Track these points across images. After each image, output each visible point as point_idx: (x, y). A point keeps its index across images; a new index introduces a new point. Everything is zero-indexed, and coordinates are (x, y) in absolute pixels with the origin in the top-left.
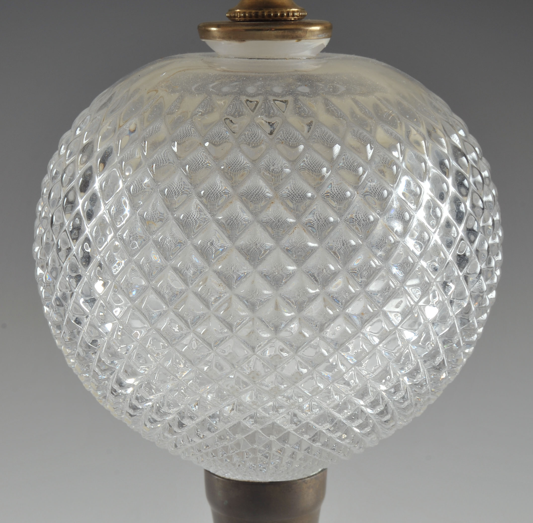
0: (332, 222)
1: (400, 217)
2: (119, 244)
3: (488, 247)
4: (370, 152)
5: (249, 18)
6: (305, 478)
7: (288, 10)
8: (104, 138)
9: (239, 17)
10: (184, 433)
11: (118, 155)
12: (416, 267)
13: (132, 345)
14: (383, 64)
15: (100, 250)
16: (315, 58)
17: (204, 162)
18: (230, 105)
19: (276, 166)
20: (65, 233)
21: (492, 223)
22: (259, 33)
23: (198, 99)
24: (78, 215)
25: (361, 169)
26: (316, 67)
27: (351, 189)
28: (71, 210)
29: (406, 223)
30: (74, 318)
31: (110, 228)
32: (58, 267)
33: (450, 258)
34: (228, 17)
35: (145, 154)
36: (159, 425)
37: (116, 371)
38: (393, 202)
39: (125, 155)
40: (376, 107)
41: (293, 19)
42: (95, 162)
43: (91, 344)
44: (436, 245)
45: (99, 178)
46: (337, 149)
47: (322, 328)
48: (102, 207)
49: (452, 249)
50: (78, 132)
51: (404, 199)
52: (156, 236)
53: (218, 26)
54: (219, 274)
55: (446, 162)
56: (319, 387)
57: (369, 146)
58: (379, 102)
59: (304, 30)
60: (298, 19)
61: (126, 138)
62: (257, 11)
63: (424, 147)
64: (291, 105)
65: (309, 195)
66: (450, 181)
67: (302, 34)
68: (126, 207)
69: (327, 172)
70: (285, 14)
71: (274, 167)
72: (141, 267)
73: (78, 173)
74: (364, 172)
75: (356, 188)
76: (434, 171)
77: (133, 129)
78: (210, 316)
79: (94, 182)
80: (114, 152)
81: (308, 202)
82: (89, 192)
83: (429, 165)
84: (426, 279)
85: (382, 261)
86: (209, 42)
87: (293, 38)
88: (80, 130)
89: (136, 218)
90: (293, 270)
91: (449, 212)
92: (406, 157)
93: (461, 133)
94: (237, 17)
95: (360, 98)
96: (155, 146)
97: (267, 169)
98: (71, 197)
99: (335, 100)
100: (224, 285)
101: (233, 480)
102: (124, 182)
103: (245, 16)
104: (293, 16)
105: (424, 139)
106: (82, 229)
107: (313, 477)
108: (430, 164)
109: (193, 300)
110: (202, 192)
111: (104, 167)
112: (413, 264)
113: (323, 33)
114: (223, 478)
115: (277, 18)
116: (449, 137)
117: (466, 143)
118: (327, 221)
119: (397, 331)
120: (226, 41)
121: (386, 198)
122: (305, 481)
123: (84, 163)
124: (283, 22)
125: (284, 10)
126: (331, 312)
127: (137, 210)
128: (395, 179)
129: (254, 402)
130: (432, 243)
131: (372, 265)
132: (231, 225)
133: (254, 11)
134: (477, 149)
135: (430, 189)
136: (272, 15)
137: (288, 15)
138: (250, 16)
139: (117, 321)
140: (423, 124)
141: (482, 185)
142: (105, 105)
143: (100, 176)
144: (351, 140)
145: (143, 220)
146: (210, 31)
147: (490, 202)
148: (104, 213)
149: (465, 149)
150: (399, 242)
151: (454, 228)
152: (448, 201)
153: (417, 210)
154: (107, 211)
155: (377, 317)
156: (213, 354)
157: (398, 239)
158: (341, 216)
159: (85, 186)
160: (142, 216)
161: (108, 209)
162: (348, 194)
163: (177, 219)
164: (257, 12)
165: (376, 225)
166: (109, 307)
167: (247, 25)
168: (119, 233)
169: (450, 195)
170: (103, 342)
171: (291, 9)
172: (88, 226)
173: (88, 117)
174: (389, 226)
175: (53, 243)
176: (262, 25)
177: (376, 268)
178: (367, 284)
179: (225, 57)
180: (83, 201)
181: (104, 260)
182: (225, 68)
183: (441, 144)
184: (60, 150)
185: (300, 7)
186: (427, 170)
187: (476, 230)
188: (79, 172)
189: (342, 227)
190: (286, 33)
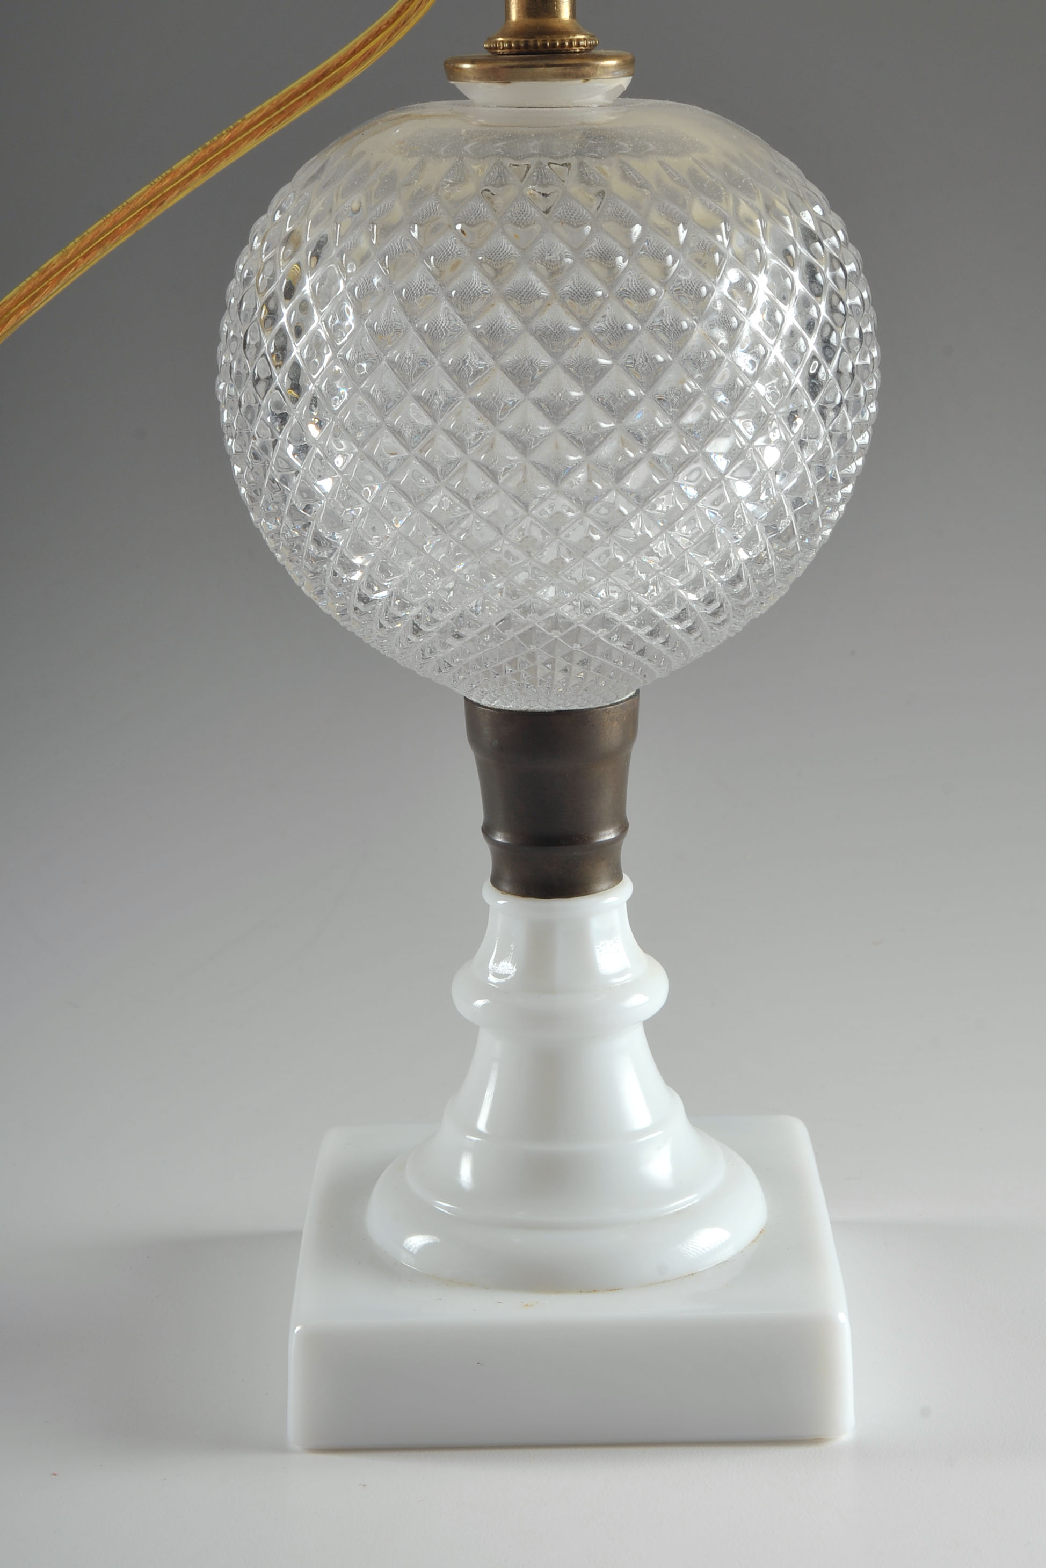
0: (631, 331)
1: (725, 323)
2: (340, 369)
3: (853, 368)
4: (682, 233)
5: (516, 50)
6: (606, 706)
7: (571, 37)
8: (314, 224)
9: (501, 48)
10: (435, 634)
11: (337, 245)
12: (748, 392)
13: (361, 509)
14: (707, 112)
15: (314, 377)
16: (612, 105)
17: (454, 250)
18: (489, 172)
19: (553, 256)
20: (264, 358)
21: (858, 335)
22: (530, 70)
23: (446, 164)
24: (282, 332)
25: (670, 258)
26: (613, 118)
27: (657, 287)
28: (271, 326)
29: (733, 332)
30: (279, 475)
31: (328, 348)
32: (253, 405)
33: (797, 381)
34: (486, 48)
35: (374, 242)
36: (399, 625)
37: (339, 549)
38: (715, 302)
39: (347, 243)
40: (692, 173)
41: (578, 50)
42: (305, 255)
43: (304, 510)
44: (777, 364)
45: (311, 278)
46: (637, 229)
47: (620, 474)
48: (316, 317)
49: (800, 370)
50: (278, 217)
51: (730, 298)
52: (391, 353)
53: (472, 62)
54: (476, 403)
55: (791, 248)
56: (617, 559)
57: (681, 227)
58: (697, 166)
59: (593, 65)
60: (586, 50)
61: (347, 222)
62: (527, 39)
63: (761, 230)
64: (574, 172)
65: (600, 293)
66: (796, 274)
67: (590, 71)
68: (349, 315)
69: (624, 262)
70: (567, 44)
71: (552, 257)
72: (370, 398)
73: (281, 273)
74: (674, 262)
75: (663, 284)
76: (774, 262)
77: (357, 209)
78: (466, 464)
79: (304, 284)
80: (330, 241)
81: (597, 302)
82: (297, 298)
83: (766, 253)
84: (763, 410)
85: (700, 385)
86: (460, 85)
87: (577, 77)
88: (280, 214)
89: (363, 330)
90: (579, 396)
91: (795, 317)
92: (734, 241)
93: (818, 209)
94: (499, 48)
95: (668, 160)
96: (386, 231)
97: (542, 258)
98: (272, 305)
99: (634, 163)
100: (485, 419)
101: (505, 710)
102: (345, 283)
103: (510, 47)
104: (578, 45)
105: (761, 218)
106: (288, 348)
107: (618, 705)
108: (767, 251)
109: (443, 441)
110: (453, 293)
111: (317, 262)
112: (743, 389)
113: (621, 70)
114: (491, 708)
115: (555, 49)
116: (797, 214)
117: (823, 225)
118: (623, 328)
119: (722, 482)
120: (484, 83)
121: (705, 297)
122: (606, 710)
123: (288, 259)
124: (564, 55)
125: (566, 38)
126: (631, 455)
127: (365, 320)
128: (717, 271)
129: (529, 581)
130: (771, 360)
131: (685, 389)
132: (492, 334)
133: (522, 40)
134: (840, 233)
135: (768, 285)
136: (548, 44)
137: (571, 45)
138: (518, 47)
139: (338, 475)
140: (759, 197)
141: (844, 281)
142: (314, 178)
143: (311, 275)
144: (656, 218)
145: (374, 334)
146: (462, 69)
147: (857, 305)
148: (319, 326)
149: (821, 231)
150: (723, 358)
151: (801, 341)
152: (793, 302)
153: (749, 313)
154: (323, 323)
155: (695, 463)
156: (472, 516)
157: (722, 353)
158: (642, 321)
159: (290, 292)
160: (371, 327)
161: (324, 321)
162: (653, 291)
163: (419, 330)
164: (528, 42)
165: (691, 334)
166: (329, 456)
167: (513, 60)
168: (340, 353)
169: (797, 294)
170: (320, 507)
171: (574, 35)
172: (297, 345)
173: (290, 196)
174: (711, 337)
175: (247, 371)
176: (532, 59)
177: (691, 393)
178: (681, 415)
179: (483, 107)
180: (288, 311)
181: (320, 390)
182: (482, 121)
183: (786, 224)
184: (252, 244)
185: (588, 33)
186: (763, 261)
187: (835, 345)
188: (282, 271)
189: (644, 337)
190: (568, 70)
